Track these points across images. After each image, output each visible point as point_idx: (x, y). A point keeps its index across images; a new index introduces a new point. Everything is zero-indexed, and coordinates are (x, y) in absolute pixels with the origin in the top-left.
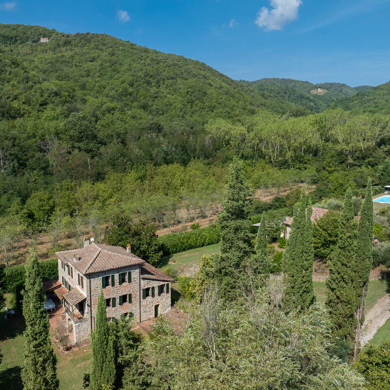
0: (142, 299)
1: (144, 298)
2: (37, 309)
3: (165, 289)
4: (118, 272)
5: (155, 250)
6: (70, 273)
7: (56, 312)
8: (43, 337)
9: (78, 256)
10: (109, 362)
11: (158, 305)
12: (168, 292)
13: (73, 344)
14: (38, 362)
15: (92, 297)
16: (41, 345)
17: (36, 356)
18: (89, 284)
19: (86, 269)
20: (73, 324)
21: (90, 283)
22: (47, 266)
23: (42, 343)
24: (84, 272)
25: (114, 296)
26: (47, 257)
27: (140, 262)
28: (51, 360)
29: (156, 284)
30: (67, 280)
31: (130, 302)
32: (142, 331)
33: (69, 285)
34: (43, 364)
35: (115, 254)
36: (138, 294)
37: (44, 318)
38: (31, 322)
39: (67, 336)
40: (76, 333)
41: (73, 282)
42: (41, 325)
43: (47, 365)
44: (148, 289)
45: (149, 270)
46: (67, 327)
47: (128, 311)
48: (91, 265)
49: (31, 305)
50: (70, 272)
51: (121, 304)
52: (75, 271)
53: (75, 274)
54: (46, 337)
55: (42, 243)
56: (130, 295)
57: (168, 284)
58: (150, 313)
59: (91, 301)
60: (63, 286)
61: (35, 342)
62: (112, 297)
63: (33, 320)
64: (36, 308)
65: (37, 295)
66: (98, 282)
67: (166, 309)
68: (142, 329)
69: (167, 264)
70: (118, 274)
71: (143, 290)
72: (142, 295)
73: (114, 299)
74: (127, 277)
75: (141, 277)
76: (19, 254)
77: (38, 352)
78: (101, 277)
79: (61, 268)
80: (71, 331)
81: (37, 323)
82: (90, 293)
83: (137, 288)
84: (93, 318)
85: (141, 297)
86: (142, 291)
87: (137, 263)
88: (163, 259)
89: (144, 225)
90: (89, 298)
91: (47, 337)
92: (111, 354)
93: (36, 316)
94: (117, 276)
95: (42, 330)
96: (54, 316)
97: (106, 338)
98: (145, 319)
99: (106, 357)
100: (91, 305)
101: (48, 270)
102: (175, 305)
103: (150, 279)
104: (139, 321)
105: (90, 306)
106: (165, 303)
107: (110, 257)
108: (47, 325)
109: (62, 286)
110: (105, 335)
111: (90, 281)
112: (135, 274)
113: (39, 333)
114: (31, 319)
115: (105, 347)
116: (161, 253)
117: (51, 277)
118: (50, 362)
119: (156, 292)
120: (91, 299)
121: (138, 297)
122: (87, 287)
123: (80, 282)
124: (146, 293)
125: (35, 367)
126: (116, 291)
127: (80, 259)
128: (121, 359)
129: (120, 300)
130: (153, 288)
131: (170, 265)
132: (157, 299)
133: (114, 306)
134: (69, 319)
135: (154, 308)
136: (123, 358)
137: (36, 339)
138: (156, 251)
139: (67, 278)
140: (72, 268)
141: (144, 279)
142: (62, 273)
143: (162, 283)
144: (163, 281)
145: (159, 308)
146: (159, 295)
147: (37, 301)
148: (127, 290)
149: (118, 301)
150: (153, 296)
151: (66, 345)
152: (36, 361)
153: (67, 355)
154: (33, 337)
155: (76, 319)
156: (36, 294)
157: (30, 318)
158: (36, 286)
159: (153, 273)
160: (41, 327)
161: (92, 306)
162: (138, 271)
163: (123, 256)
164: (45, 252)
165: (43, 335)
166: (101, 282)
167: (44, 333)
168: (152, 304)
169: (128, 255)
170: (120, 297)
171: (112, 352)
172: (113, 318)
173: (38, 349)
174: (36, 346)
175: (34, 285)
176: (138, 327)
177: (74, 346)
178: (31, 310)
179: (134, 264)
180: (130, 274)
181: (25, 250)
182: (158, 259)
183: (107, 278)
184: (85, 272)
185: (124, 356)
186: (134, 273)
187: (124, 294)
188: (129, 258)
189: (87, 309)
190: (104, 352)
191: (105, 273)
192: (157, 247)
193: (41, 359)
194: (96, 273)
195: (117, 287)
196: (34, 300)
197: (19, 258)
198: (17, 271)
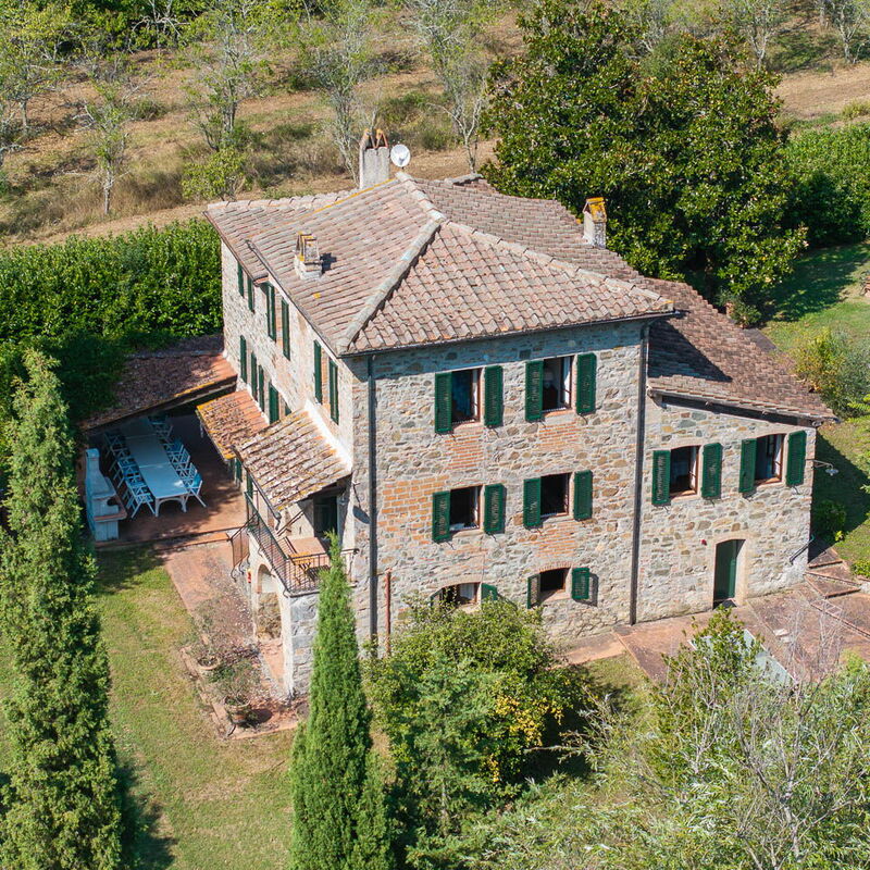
0: (647, 507)
1: (660, 500)
2: (56, 613)
3: (782, 459)
4: (524, 355)
5: (766, 218)
6: (278, 328)
7: (206, 517)
8: (82, 731)
9: (316, 249)
10: (367, 859)
11: (738, 543)
12: (794, 479)
13: (280, 697)
14: (60, 828)
15: (380, 473)
16: (73, 760)
17: (50, 801)
18: (365, 404)
19: (354, 325)
20: (281, 598)
21: (373, 402)
22: (173, 261)
23: (77, 753)
24: (341, 343)
25: (498, 479)
26: (179, 201)
27: (644, 307)
28: (113, 825)
29: (732, 433)
30: (263, 360)
31: (584, 512)
32: (635, 672)
33: (272, 389)
34: (82, 835)
35: (517, 248)
36: (628, 474)
37: (85, 653)
38: (32, 665)
39: (252, 654)
40: (296, 645)
41: (292, 377)
42: (74, 679)
43: (95, 841)
44: (683, 456)
45: (703, 345)
46: (256, 606)
47: (572, 561)
48: (381, 306)
49: (32, 598)
50: (279, 324)
51: (531, 521)
52: (303, 328)
53: (302, 338)
54: (93, 731)
55: (152, 113)
56: (585, 479)
57: (803, 434)
58: (692, 580)
59: (373, 496)
60: (244, 388)
61: (46, 749)
62: (484, 478)
63: (42, 655)
64: (50, 610)
65: (54, 554)
66: (413, 396)
67: (779, 568)
68: (634, 662)
69: (832, 299)
70: (523, 364)
71: (657, 455)
72: (647, 484)
73: (497, 492)
74: (570, 382)
75: (649, 385)
76: (33, 169)
77: (61, 786)
78: (431, 376)
79: (235, 291)
80: (272, 628)
81: (56, 669)
82: (373, 453)
83: (625, 445)
84: (382, 581)
85: (647, 494)
86: (648, 464)
87: (628, 311)
88: (817, 263)
89: (710, 67)
90: (366, 477)
91: (98, 728)
92: (375, 826)
93: (51, 639)
94: (515, 376)
95: (77, 701)
96: (194, 536)
97: (352, 756)
98: (659, 611)
99: (354, 835)
100: (374, 511)
101: (174, 283)
102: (832, 550)
103: (698, 404)
104: (624, 615)
105: (369, 518)
106: (778, 537)
107: (488, 265)
108: (101, 682)
109: (240, 384)
110: (352, 745)
111: (373, 390)
112: (619, 368)
113: (65, 711)
114: (34, 653)
115: (352, 792)
116: (797, 239)
117: (192, 321)
118: (110, 832)
119: (731, 471)
120: (373, 484)
121: (628, 493)
122: (356, 418)
123: (326, 389)
124: (675, 473)
125: (48, 845)
126: (509, 451)
127: (327, 262)
128: (422, 852)
129: (527, 502)
130: (714, 452)
131: (852, 308)
132: (733, 513)
133: (495, 526)
134: (263, 570)
135: (710, 555)
136: (433, 846)
137: (51, 734)
138: (770, 226)
139: (265, 351)
140: (285, 307)
141: (665, 399)
142: (241, 321)
143: (764, 429)
144: (773, 417)
145: (742, 562)
146: (746, 489)
147: (55, 580)
148: (569, 451)
149: (515, 504)
150: (712, 490)
151: (241, 700)
152: (52, 820)
153: (247, 746)
154: (38, 725)
155: (294, 571)
156: (54, 550)
157: (26, 646)
158: (54, 516)
159: (722, 365)
160: (71, 689)
161: (380, 518)
162: (632, 353)
163: (556, 265)
164: (168, 168)
165: (79, 722)
166: (429, 398)
167: (84, 714)
168: (700, 535)
169: (585, 261)
170: (528, 484)
171: (380, 816)
172: (487, 589)
173: (58, 775)
174: (51, 765)
175: (43, 512)
176: (616, 648)
177: (281, 709)
178: (32, 615)
179: (615, 313)
180: (588, 368)
181: (65, 146)
182: (776, 270)
183: (464, 380)
184: (345, 342)
185: (436, 839)
186: (611, 363)
187: (554, 468)
188: (589, 277)
189: (352, 532)
190: (346, 812)
191: (452, 356)
192: (780, 199)
193: (72, 817)
194: (407, 350)
195: (514, 432)
196: (46, 576)
197: (31, 195)
198: (16, 277)
